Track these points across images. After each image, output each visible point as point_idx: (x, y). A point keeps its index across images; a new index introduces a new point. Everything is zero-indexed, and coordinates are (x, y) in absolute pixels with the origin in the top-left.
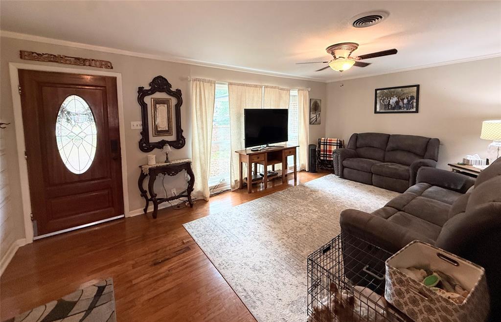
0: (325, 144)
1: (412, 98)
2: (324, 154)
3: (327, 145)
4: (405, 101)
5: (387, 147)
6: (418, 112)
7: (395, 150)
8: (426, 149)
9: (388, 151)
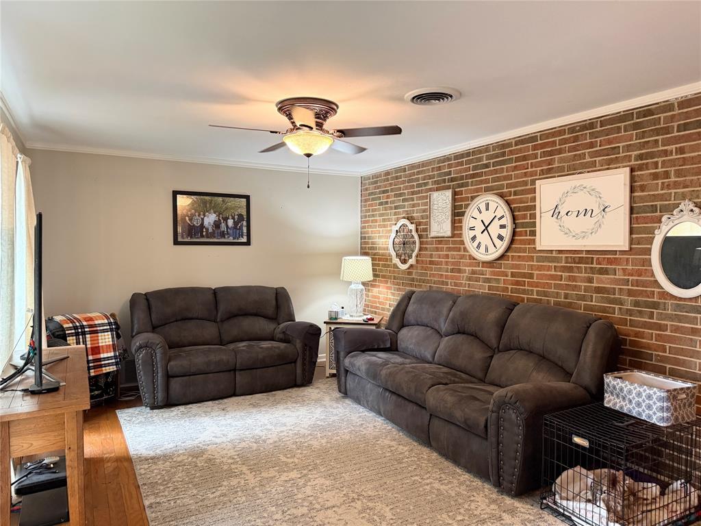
1: (240, 216)
4: (230, 222)
5: (219, 315)
6: (249, 245)
7: (232, 316)
8: (278, 307)
9: (222, 321)
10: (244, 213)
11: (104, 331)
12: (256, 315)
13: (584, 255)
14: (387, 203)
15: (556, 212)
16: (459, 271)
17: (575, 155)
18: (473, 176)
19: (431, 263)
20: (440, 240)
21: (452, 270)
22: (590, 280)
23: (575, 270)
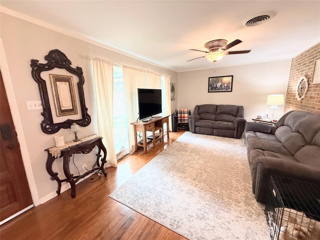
0: (181, 113)
1: (229, 83)
2: (180, 120)
3: (182, 113)
4: (226, 85)
6: (232, 92)
7: (221, 113)
8: (237, 112)
9: (218, 114)
11: (186, 113)
14: (299, 69)
20: (317, 85)
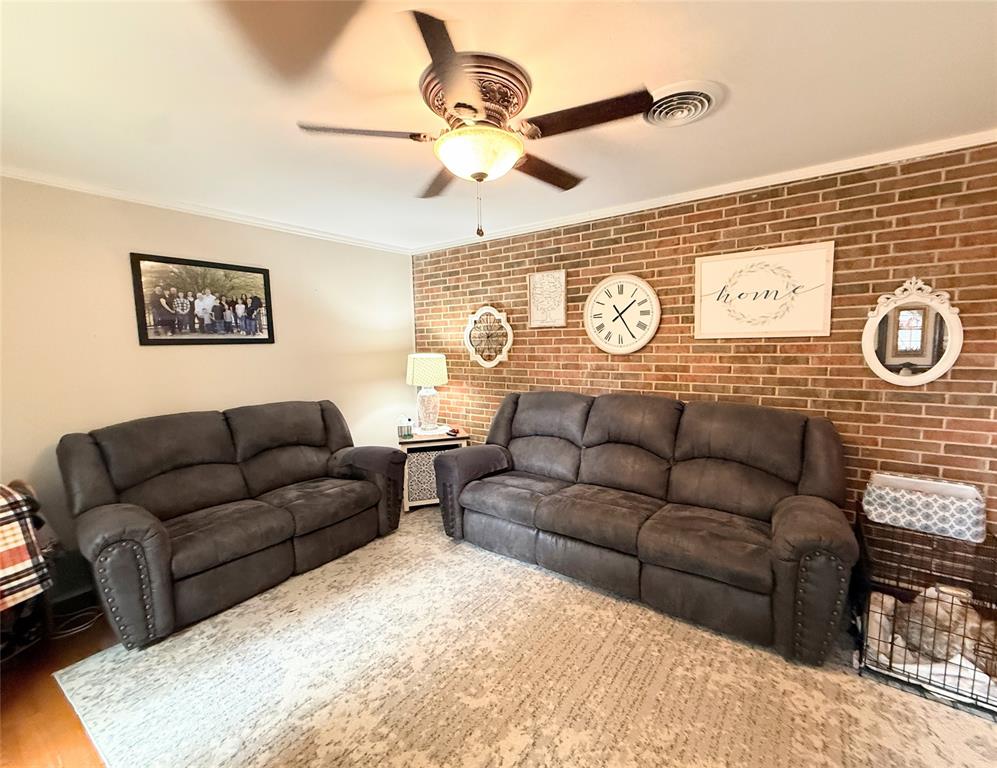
1: (256, 300)
4: (240, 309)
5: (239, 451)
6: (273, 342)
8: (326, 429)
9: (245, 460)
10: (262, 296)
12: (297, 444)
13: (763, 343)
14: (457, 287)
15: (723, 295)
16: (577, 367)
17: (751, 228)
18: (595, 253)
19: (531, 358)
20: (544, 331)
21: (565, 367)
22: (772, 371)
23: (750, 360)
